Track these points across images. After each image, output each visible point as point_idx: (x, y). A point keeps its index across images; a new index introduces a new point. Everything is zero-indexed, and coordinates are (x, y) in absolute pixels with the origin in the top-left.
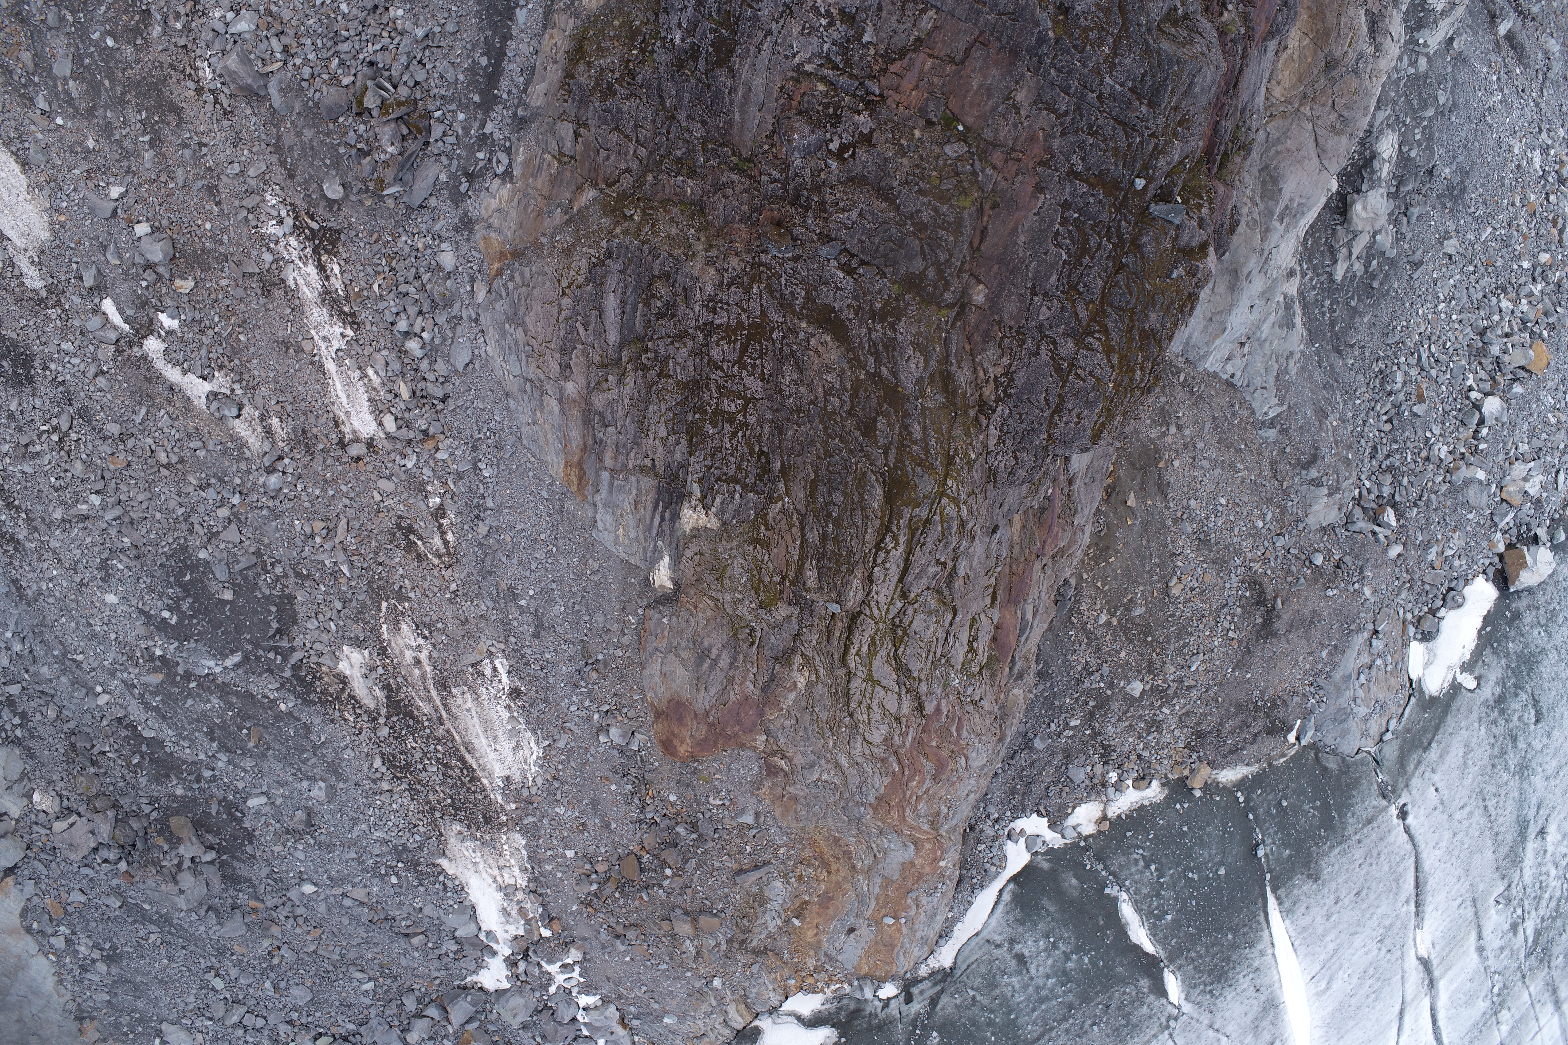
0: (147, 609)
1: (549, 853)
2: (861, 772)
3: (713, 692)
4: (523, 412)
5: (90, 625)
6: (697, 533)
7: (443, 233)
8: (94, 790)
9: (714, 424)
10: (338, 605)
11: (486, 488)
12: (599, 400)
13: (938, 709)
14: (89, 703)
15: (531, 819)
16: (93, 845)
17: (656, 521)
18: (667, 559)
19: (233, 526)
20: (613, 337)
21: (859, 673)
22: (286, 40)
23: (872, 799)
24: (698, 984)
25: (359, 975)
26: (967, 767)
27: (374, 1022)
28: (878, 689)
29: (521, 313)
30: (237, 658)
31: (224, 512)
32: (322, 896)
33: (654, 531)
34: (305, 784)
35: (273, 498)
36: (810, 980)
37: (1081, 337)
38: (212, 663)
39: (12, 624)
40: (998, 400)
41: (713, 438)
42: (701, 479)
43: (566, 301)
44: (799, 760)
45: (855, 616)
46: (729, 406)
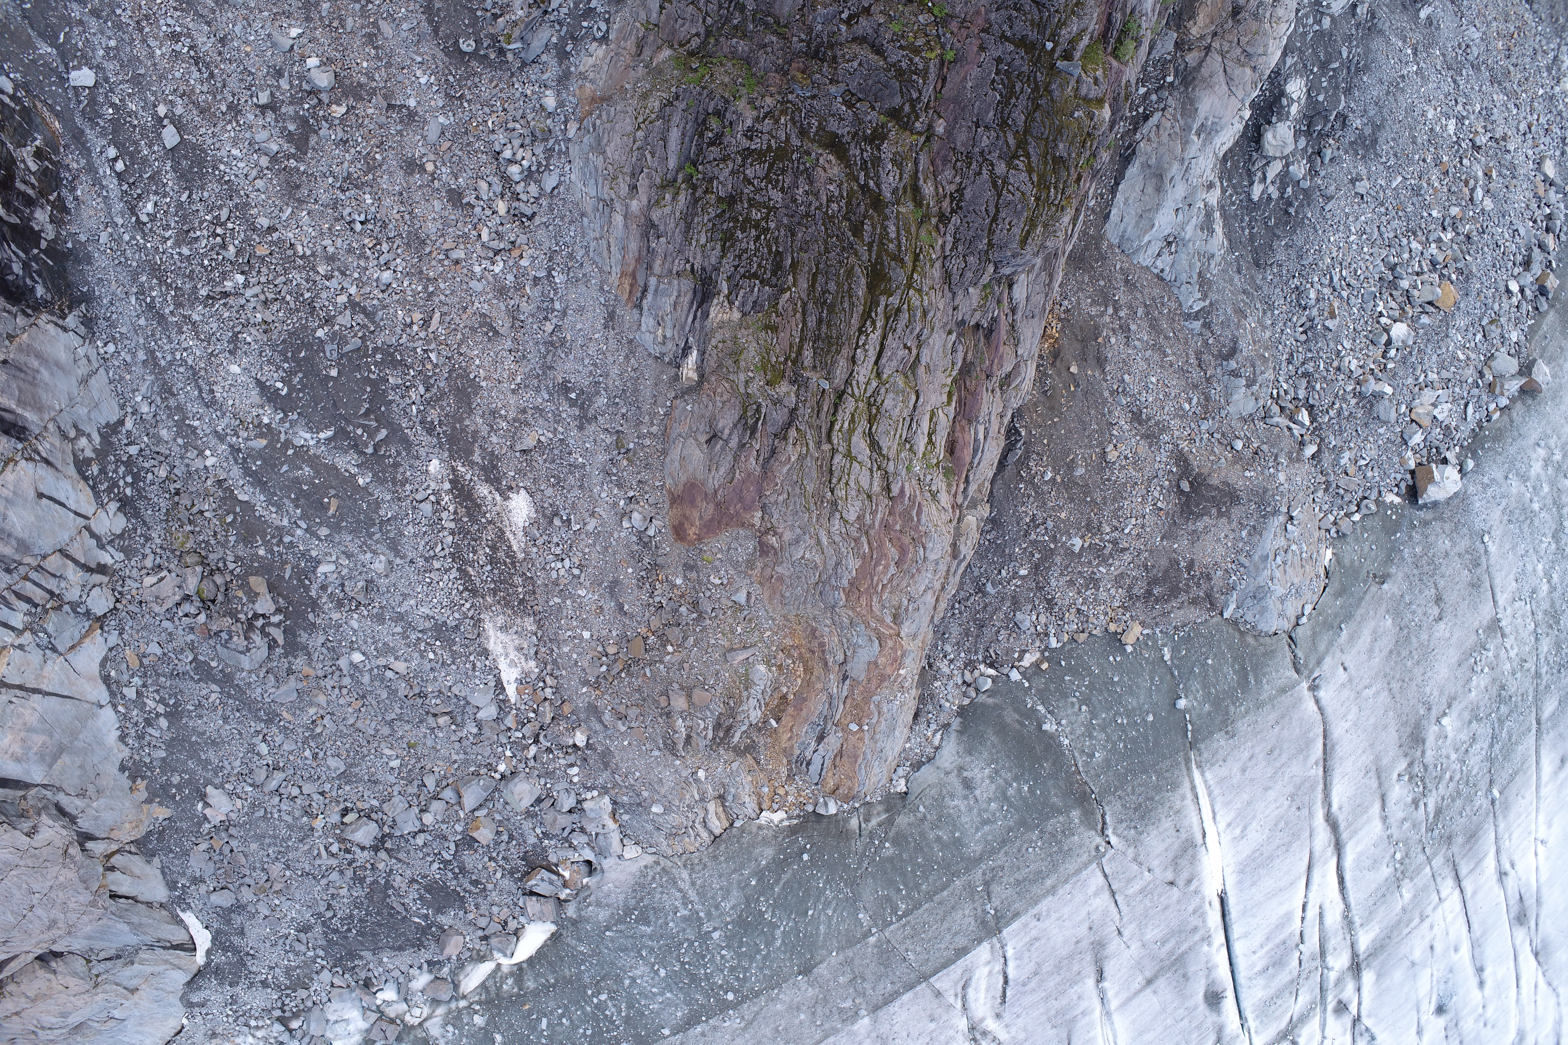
0: (264, 379)
1: (569, 633)
2: (837, 551)
3: (722, 471)
4: (593, 226)
5: (212, 391)
6: (722, 325)
7: (549, 83)
8: (188, 545)
9: (743, 230)
10: (422, 390)
11: (556, 293)
12: (655, 216)
13: (902, 491)
14: (198, 464)
16: (177, 598)
17: (690, 320)
18: (695, 353)
19: (348, 312)
20: (672, 163)
21: (841, 449)
23: (845, 583)
24: (685, 774)
25: (388, 752)
26: (925, 559)
27: (397, 799)
28: (855, 464)
29: (603, 143)
30: (329, 433)
31: (342, 299)
32: (368, 667)
33: (687, 329)
34: (368, 556)
35: (383, 291)
36: (781, 791)
37: (1010, 160)
38: (308, 436)
39: (143, 389)
40: (953, 211)
41: (741, 242)
42: (729, 278)
43: (640, 134)
44: (788, 536)
45: (840, 395)
46: (756, 215)
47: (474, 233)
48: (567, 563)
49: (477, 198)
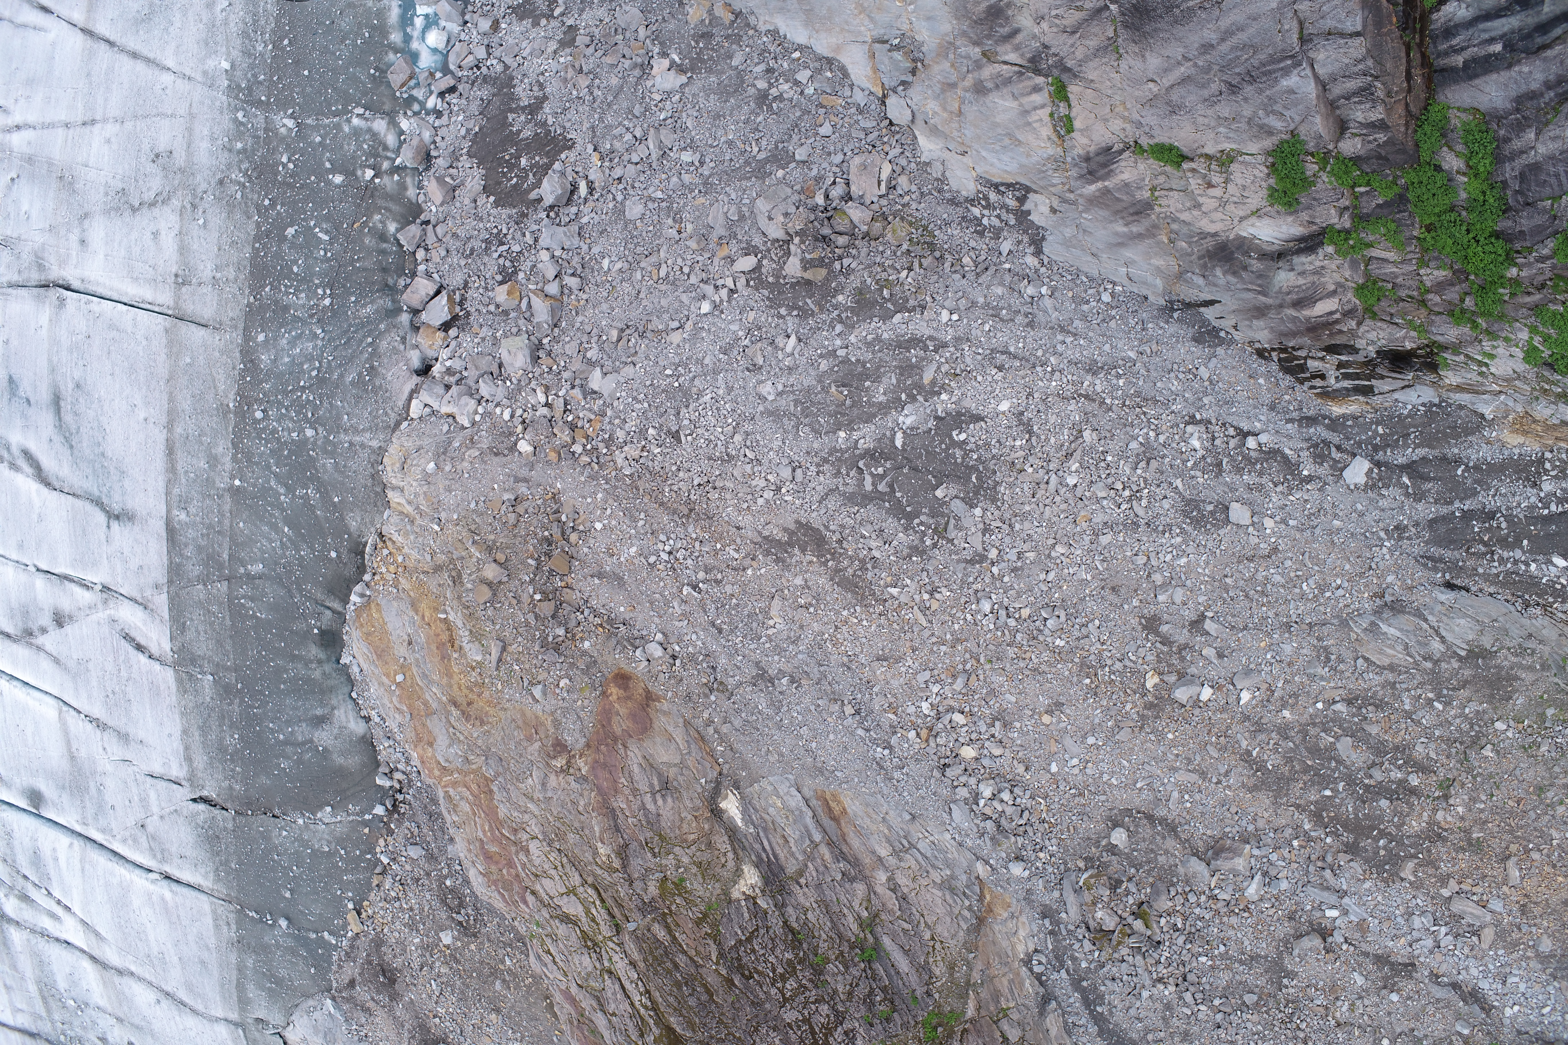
0: (978, 426)
1: (609, 511)
2: (517, 808)
3: (636, 769)
6: (738, 873)
9: (789, 962)
11: (871, 739)
12: (860, 888)
15: (641, 523)
16: (854, 187)
17: (766, 843)
18: (739, 823)
20: (886, 941)
24: (444, 515)
25: (619, 265)
28: (564, 890)
29: (947, 893)
30: (899, 443)
33: (762, 834)
34: (780, 387)
35: (977, 591)
36: (392, 568)
38: (909, 421)
39: (1048, 303)
41: (782, 953)
42: (766, 913)
43: (927, 936)
44: (553, 781)
45: (617, 930)
46: (791, 984)
47: (967, 709)
48: (665, 556)
49: (993, 736)
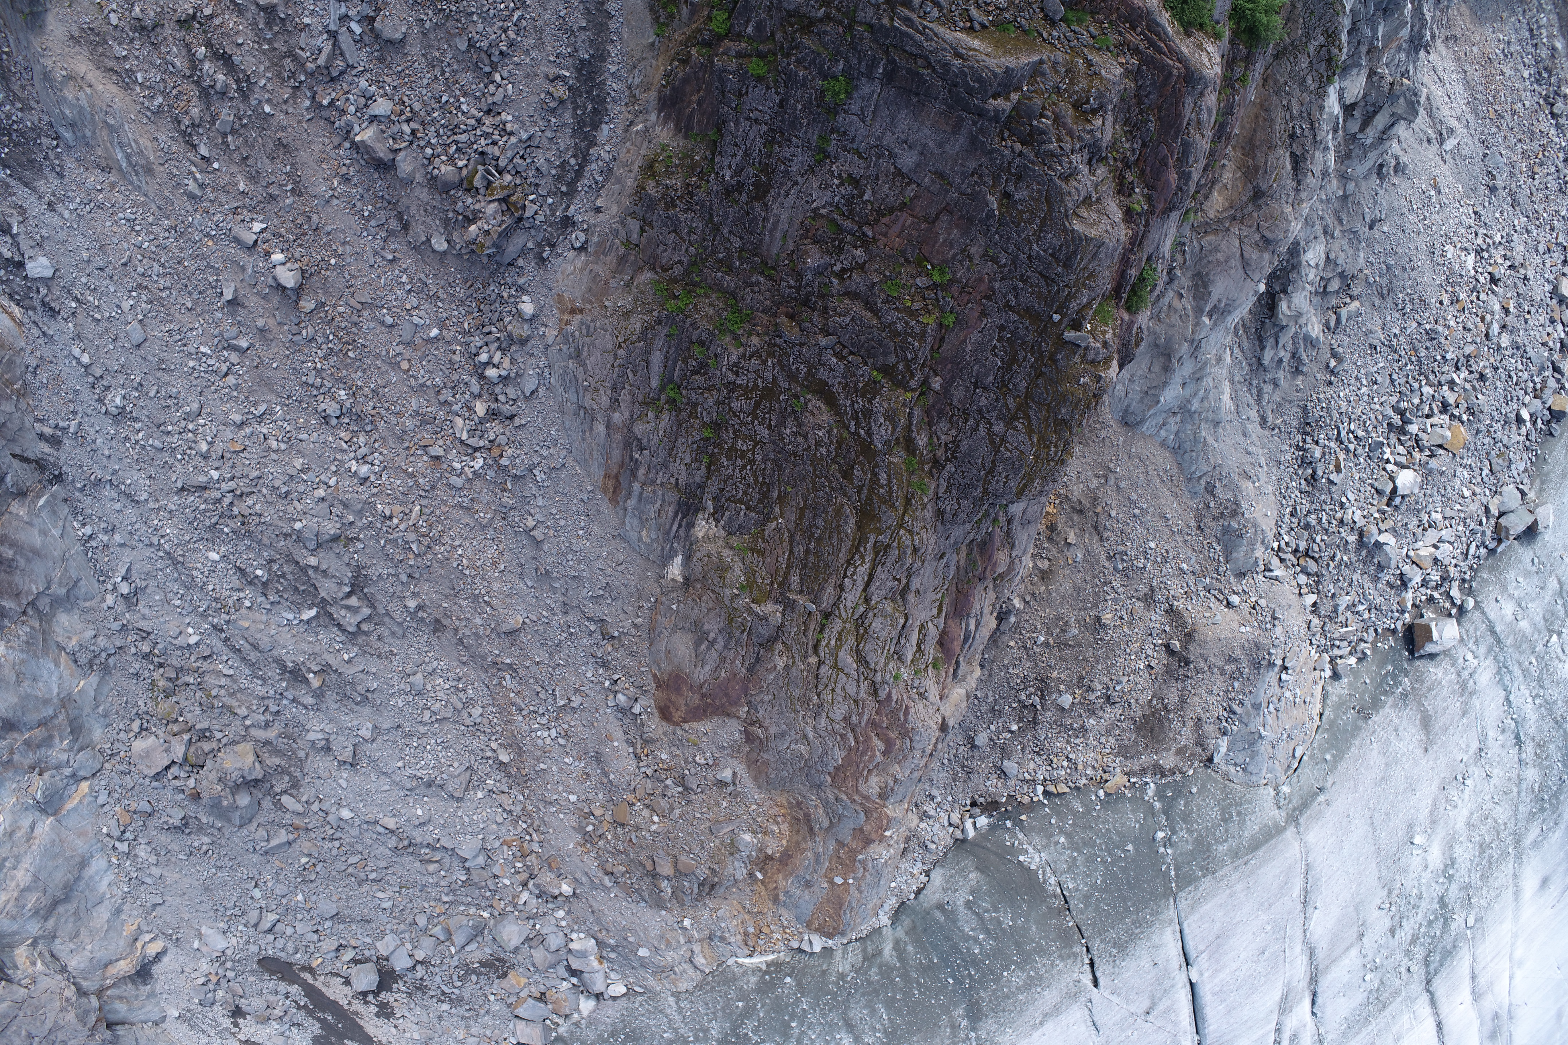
0: (243, 567)
1: (555, 797)
2: (824, 745)
3: (708, 668)
4: (575, 432)
5: (191, 576)
6: (707, 540)
7: (526, 288)
8: (173, 716)
9: (729, 458)
11: (538, 489)
12: (639, 429)
13: (889, 696)
14: (179, 641)
15: (542, 767)
17: (675, 527)
18: (680, 558)
19: (325, 505)
20: (655, 383)
21: (827, 661)
22: (413, 125)
23: (830, 768)
24: (670, 922)
26: (912, 748)
27: (389, 937)
28: (841, 675)
29: (583, 356)
31: (320, 492)
32: (358, 823)
33: (672, 535)
35: (361, 484)
36: (766, 930)
37: (1009, 420)
38: (290, 616)
40: (947, 459)
41: (727, 468)
42: (714, 498)
43: (621, 352)
44: (773, 730)
45: (827, 615)
46: (742, 446)
48: (553, 733)
49: (455, 397)
